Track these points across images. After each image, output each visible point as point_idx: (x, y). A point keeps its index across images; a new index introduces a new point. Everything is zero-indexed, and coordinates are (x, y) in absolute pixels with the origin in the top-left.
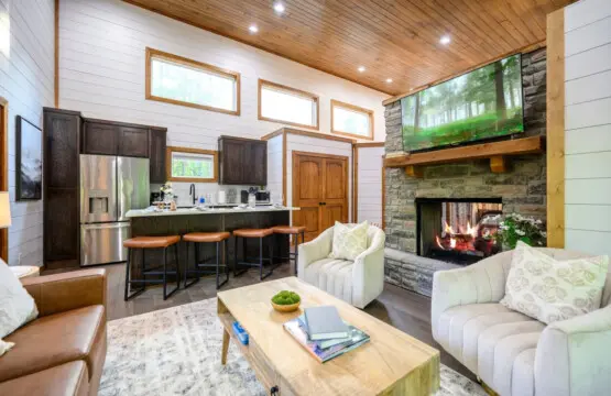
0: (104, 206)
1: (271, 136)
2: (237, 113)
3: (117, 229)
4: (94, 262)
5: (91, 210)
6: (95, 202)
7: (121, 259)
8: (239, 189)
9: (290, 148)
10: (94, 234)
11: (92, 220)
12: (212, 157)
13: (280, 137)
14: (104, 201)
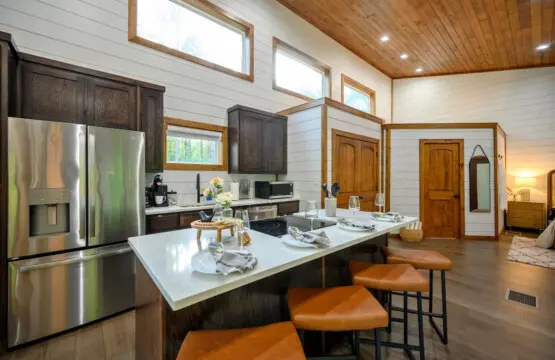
0: (62, 218)
1: (294, 110)
2: (250, 79)
3: (76, 264)
4: (33, 336)
5: (32, 232)
6: (40, 213)
7: (81, 322)
8: (252, 179)
9: (331, 125)
10: (35, 278)
11: (33, 250)
12: (220, 134)
13: (318, 112)
14: (62, 210)
